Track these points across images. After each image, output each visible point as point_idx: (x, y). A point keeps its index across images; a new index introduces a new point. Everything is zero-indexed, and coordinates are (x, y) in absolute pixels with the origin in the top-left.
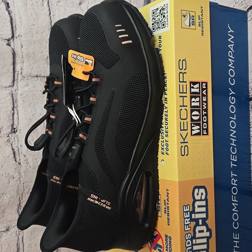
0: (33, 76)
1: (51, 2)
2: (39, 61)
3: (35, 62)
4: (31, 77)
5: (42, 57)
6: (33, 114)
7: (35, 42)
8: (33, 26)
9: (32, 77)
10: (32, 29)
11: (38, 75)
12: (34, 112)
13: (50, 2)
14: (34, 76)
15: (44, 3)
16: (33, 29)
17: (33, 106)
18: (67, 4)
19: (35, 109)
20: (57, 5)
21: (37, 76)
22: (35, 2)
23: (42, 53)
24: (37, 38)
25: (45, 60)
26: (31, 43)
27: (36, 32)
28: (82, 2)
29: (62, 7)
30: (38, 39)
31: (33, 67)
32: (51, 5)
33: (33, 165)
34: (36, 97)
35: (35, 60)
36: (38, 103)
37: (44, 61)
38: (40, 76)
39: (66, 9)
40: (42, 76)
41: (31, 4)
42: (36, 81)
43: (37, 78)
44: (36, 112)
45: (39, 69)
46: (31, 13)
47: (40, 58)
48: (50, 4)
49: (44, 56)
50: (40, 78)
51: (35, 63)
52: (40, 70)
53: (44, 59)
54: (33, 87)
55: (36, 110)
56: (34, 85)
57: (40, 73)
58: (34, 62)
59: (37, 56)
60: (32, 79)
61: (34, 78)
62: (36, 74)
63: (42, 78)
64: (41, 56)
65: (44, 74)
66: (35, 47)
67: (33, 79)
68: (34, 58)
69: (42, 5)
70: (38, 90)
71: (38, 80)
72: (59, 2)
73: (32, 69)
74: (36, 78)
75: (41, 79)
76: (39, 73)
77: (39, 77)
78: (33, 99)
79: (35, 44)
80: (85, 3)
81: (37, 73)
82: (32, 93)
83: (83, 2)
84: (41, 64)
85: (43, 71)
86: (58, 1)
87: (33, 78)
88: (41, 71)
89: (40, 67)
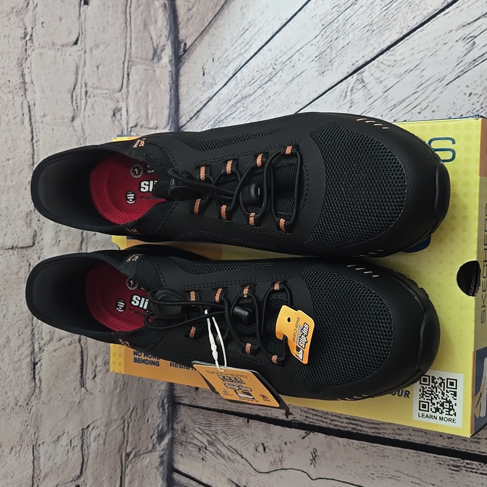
0: (7, 247)
1: (35, 117)
2: (15, 221)
3: (10, 223)
4: (3, 249)
5: (19, 214)
6: (5, 315)
7: (9, 188)
8: (7, 161)
9: (6, 249)
10: (5, 167)
11: (15, 246)
12: (5, 311)
13: (33, 117)
14: (9, 249)
15: (24, 118)
16: (7, 167)
17: (4, 301)
18: (55, 119)
19: (6, 306)
20: (42, 122)
21: (12, 248)
22: (12, 117)
23: (19, 206)
24: (12, 181)
25: (24, 220)
26: (4, 192)
27: (12, 171)
28: (75, 116)
29: (48, 125)
30: (13, 183)
31: (7, 232)
32: (35, 122)
33: (2, 404)
34: (10, 284)
35: (9, 219)
36: (12, 295)
37: (22, 220)
38: (16, 247)
39: (54, 130)
40: (19, 246)
41: (7, 121)
42: (11, 256)
43: (13, 250)
44: (8, 312)
45: (15, 234)
46: (6, 138)
47: (16, 216)
48: (33, 121)
49: (22, 212)
50: (17, 250)
51: (9, 226)
52: (17, 237)
53: (22, 217)
54: (6, 267)
55: (8, 307)
56: (8, 263)
57: (17, 242)
58: (8, 224)
59: (11, 213)
60: (5, 253)
61: (8, 252)
62: (11, 244)
63: (19, 250)
64: (18, 212)
65: (22, 242)
66: (9, 198)
67: (7, 254)
68: (7, 216)
69: (22, 122)
70: (13, 272)
71: (14, 255)
72: (44, 116)
73: (5, 235)
74: (11, 252)
75: (18, 252)
76: (15, 241)
77: (15, 250)
78: (5, 289)
79: (8, 193)
80: (79, 117)
81: (12, 242)
82: (4, 277)
83: (77, 116)
84: (18, 227)
85: (20, 239)
86: (42, 115)
87: (6, 251)
88: (19, 238)
89: (16, 231)
